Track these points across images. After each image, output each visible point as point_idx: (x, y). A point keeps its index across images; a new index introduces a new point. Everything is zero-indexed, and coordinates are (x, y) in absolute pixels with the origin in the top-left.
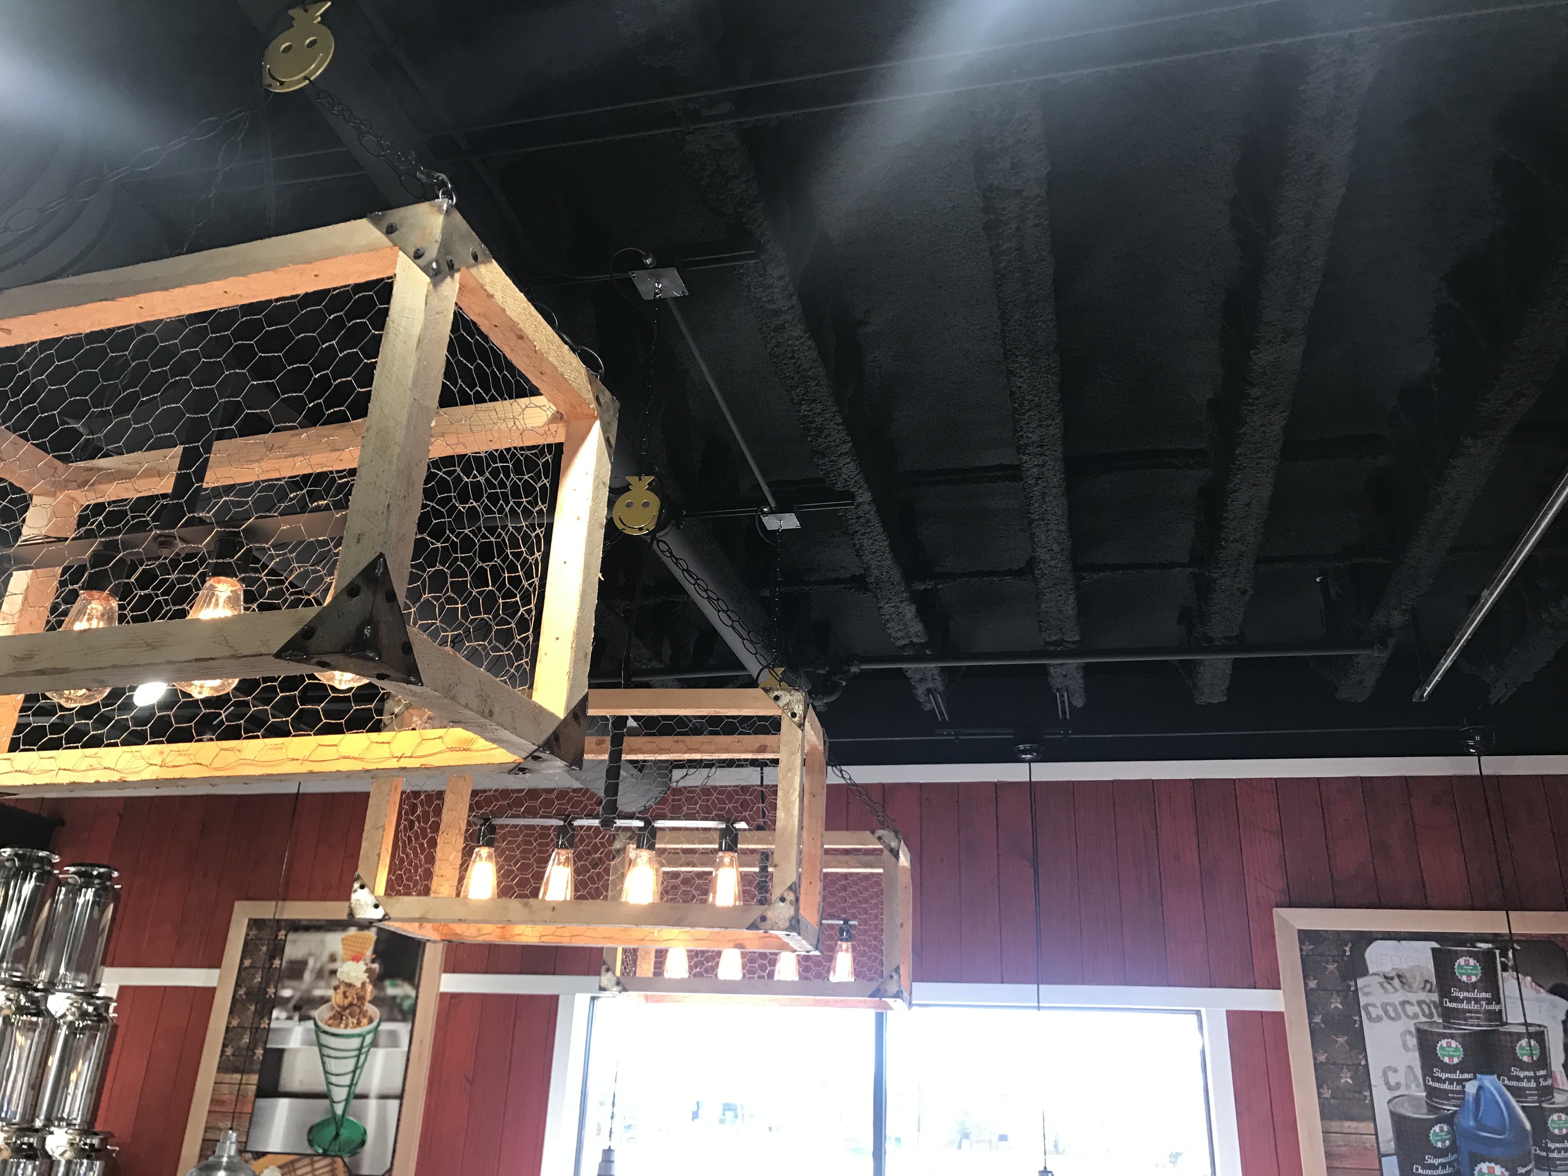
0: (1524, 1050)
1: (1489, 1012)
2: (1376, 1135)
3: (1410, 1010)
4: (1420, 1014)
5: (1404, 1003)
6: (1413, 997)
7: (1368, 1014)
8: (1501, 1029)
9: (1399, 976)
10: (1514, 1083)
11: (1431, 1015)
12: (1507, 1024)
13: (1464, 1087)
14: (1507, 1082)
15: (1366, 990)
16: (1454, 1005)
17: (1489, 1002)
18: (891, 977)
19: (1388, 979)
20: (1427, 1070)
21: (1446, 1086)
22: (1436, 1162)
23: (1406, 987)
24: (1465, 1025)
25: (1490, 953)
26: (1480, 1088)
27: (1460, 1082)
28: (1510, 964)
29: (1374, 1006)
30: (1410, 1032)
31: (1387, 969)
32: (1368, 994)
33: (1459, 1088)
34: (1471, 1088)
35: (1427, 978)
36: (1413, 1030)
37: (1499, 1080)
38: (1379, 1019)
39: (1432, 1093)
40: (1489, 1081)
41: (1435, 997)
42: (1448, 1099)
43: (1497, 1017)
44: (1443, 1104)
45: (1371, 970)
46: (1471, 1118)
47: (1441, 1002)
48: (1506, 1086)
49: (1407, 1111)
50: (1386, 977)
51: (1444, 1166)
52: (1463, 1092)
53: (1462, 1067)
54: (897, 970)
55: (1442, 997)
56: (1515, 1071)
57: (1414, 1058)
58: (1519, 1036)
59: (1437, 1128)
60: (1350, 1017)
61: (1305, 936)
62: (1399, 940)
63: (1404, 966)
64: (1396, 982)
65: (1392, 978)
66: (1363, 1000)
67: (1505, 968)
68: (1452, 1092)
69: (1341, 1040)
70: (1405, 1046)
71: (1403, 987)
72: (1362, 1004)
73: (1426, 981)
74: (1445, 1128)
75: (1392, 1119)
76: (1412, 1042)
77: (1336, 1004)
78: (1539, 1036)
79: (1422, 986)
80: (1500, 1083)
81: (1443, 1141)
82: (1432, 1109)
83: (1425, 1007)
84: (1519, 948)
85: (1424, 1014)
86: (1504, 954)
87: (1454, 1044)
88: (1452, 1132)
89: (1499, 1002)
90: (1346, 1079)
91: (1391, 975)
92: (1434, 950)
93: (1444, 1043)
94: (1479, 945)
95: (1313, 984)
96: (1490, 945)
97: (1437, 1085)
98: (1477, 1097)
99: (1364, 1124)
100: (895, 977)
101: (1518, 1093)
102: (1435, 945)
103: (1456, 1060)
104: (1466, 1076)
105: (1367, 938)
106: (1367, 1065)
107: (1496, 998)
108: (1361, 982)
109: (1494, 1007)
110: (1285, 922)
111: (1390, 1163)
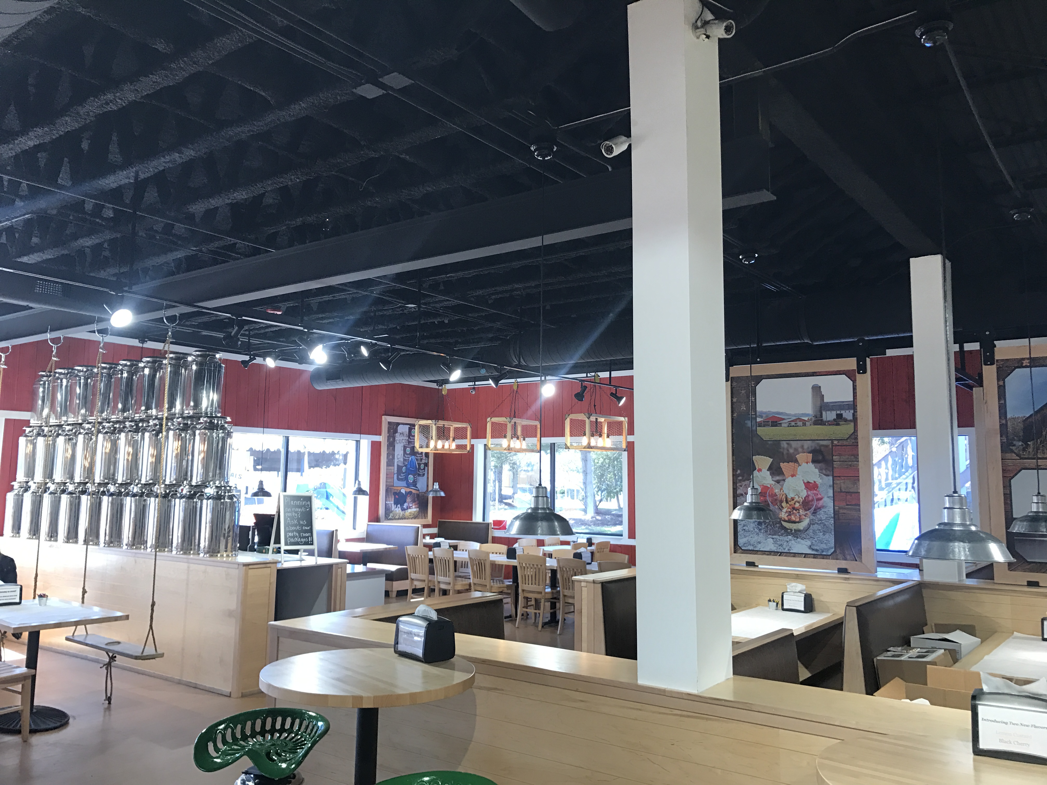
2: (394, 469)
3: (404, 441)
5: (403, 439)
6: (404, 438)
9: (403, 433)
15: (397, 436)
16: (410, 440)
19: (401, 434)
20: (404, 455)
27: (409, 457)
29: (398, 440)
30: (403, 446)
31: (401, 432)
34: (410, 459)
35: (406, 434)
38: (398, 443)
39: (404, 460)
40: (413, 457)
41: (407, 438)
45: (398, 432)
49: (400, 464)
53: (409, 454)
57: (402, 452)
59: (404, 468)
60: (394, 442)
61: (389, 423)
62: (404, 425)
63: (404, 431)
66: (396, 439)
69: (391, 448)
70: (401, 450)
71: (403, 436)
75: (397, 466)
76: (403, 448)
77: (392, 440)
79: (405, 436)
81: (404, 471)
82: (404, 463)
88: (406, 468)
90: (391, 457)
93: (407, 449)
95: (388, 435)
99: (393, 467)
101: (417, 460)
102: (409, 426)
105: (398, 424)
106: (395, 454)
108: (397, 434)
110: (386, 419)
111: (396, 476)
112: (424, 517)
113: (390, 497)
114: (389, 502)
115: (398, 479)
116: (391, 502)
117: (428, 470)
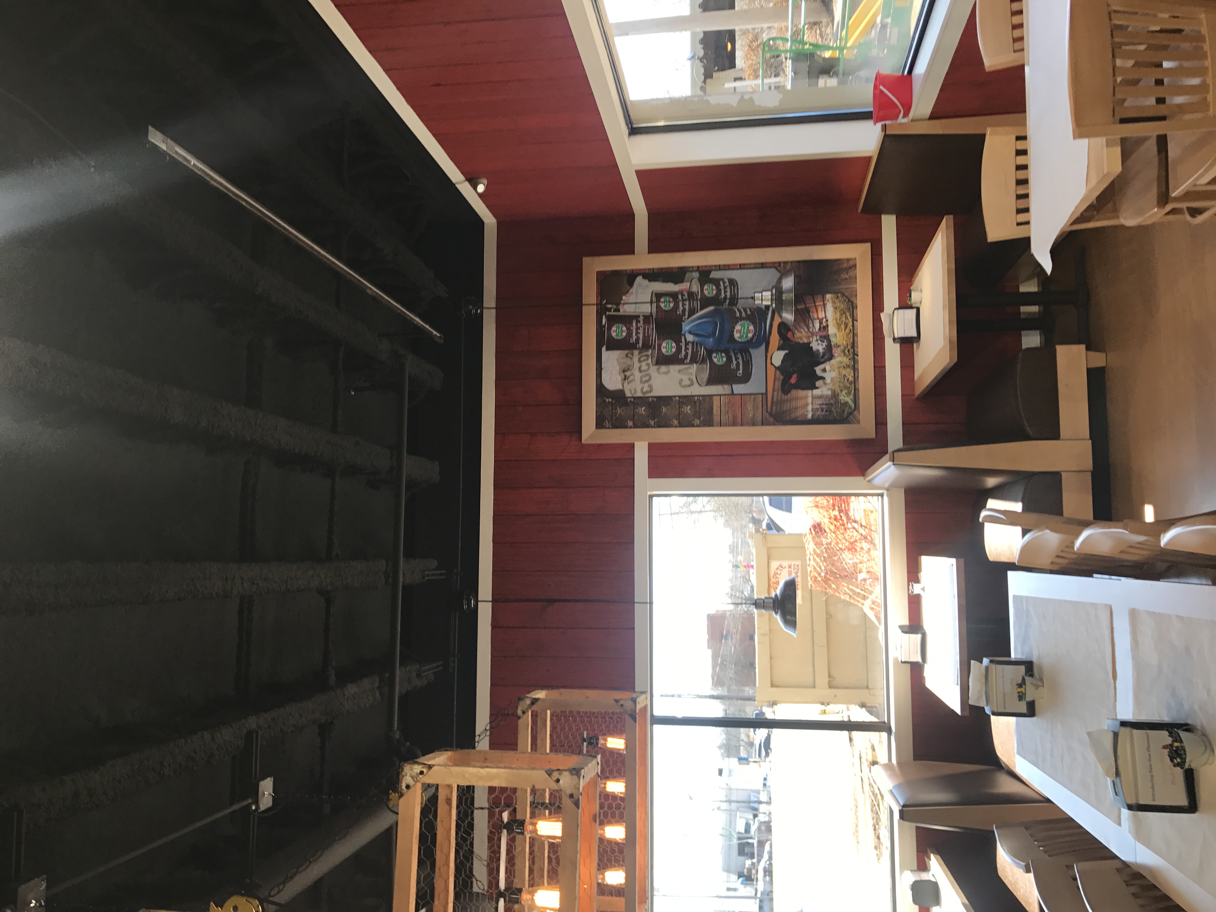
0: (666, 305)
1: (644, 322)
2: (720, 395)
3: (644, 367)
4: (646, 362)
5: (640, 371)
6: (637, 365)
7: (647, 392)
8: (654, 317)
9: (624, 371)
10: (687, 313)
11: (647, 356)
12: (651, 313)
13: (689, 342)
14: (686, 317)
15: (633, 392)
16: (641, 342)
17: (638, 322)
18: (622, 705)
20: (681, 362)
21: (690, 352)
22: (735, 362)
23: (631, 368)
24: (653, 336)
25: (609, 318)
26: (690, 333)
27: (687, 344)
28: (615, 307)
29: (643, 388)
30: (658, 369)
31: (619, 378)
32: (635, 392)
33: (690, 345)
34: (690, 338)
35: (625, 355)
36: (656, 367)
37: (684, 322)
38: (650, 386)
39: (693, 361)
40: (686, 327)
41: (636, 352)
42: (697, 352)
43: (647, 318)
44: (701, 354)
45: (621, 387)
46: (707, 340)
47: (638, 349)
48: (688, 318)
49: (705, 375)
50: (625, 379)
51: (737, 359)
52: (693, 343)
53: (678, 342)
54: (617, 701)
55: (635, 348)
56: (680, 312)
57: (674, 369)
58: (658, 307)
59: (715, 360)
60: (650, 403)
61: (600, 425)
62: (601, 369)
63: (618, 367)
64: (628, 374)
65: (625, 376)
66: (639, 394)
67: (617, 310)
68: (693, 349)
69: (664, 410)
70: (667, 373)
71: (631, 370)
72: (641, 395)
73: (627, 356)
74: (714, 355)
75: (712, 385)
76: (663, 368)
77: (642, 410)
78: (658, 296)
79: (629, 359)
80: (687, 321)
81: (722, 357)
82: (703, 361)
83: (642, 359)
84: (605, 301)
85: (647, 360)
86: (610, 310)
87: (664, 344)
88: (717, 351)
89: (639, 316)
90: (688, 409)
91: (624, 377)
92: (607, 349)
93: (664, 350)
94: (604, 323)
95: (630, 423)
96: (604, 317)
97: (689, 357)
98: (696, 335)
99: (714, 402)
100: (622, 702)
101: (692, 312)
102: (604, 349)
103: (674, 345)
104: (683, 340)
105: (601, 389)
106: (679, 397)
107: (636, 317)
108: (628, 394)
109: (641, 319)
110: (592, 436)
111: (739, 388)
112: (851, 273)
113: (794, 404)
114: (810, 408)
115: (746, 378)
116: (810, 400)
117: (720, 268)
